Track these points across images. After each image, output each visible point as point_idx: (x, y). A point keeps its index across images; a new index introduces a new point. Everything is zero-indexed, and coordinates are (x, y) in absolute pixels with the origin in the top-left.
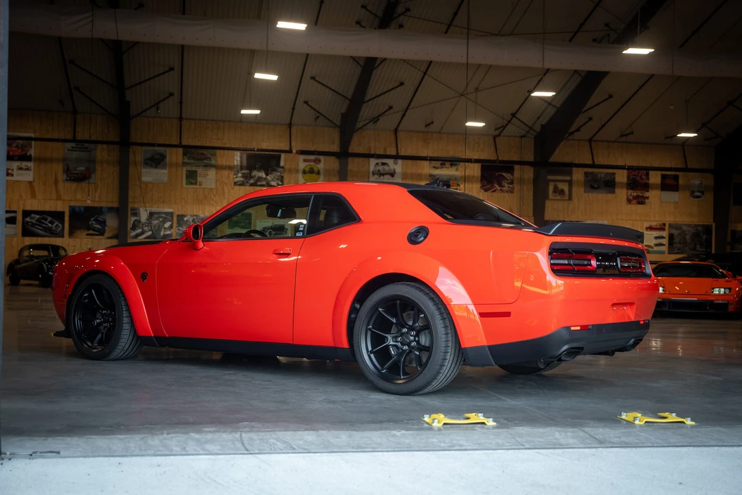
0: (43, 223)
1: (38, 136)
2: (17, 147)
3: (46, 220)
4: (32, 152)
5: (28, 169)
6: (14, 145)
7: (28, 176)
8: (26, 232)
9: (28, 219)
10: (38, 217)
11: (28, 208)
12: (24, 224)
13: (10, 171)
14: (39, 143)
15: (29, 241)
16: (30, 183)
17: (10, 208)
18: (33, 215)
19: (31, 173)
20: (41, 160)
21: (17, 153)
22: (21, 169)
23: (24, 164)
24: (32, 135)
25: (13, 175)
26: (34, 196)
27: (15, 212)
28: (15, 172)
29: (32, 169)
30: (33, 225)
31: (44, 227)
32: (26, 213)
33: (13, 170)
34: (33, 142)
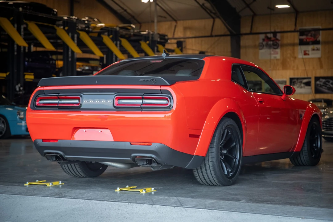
0: (327, 84)
1: (324, 27)
2: (311, 36)
3: (329, 82)
4: (320, 38)
5: (318, 50)
6: (310, 35)
7: (318, 55)
8: (317, 91)
9: (318, 82)
10: (324, 80)
11: (318, 75)
12: (316, 86)
13: (307, 52)
14: (325, 32)
15: (318, 96)
16: (319, 59)
17: (307, 75)
18: (321, 80)
19: (320, 52)
20: (326, 43)
21: (311, 40)
22: (313, 50)
23: (316, 47)
24: (320, 27)
25: (308, 54)
26: (321, 67)
27: (310, 78)
28: (310, 52)
29: (321, 49)
30: (321, 86)
31: (328, 87)
32: (317, 79)
33: (309, 51)
34: (321, 32)
